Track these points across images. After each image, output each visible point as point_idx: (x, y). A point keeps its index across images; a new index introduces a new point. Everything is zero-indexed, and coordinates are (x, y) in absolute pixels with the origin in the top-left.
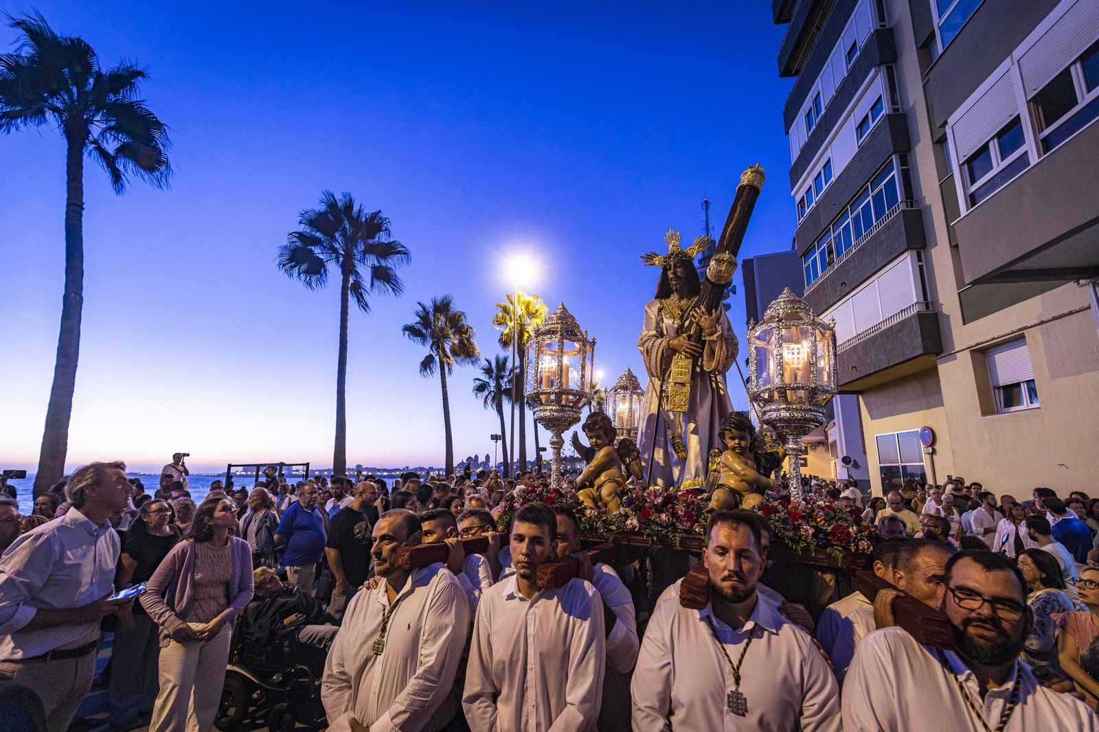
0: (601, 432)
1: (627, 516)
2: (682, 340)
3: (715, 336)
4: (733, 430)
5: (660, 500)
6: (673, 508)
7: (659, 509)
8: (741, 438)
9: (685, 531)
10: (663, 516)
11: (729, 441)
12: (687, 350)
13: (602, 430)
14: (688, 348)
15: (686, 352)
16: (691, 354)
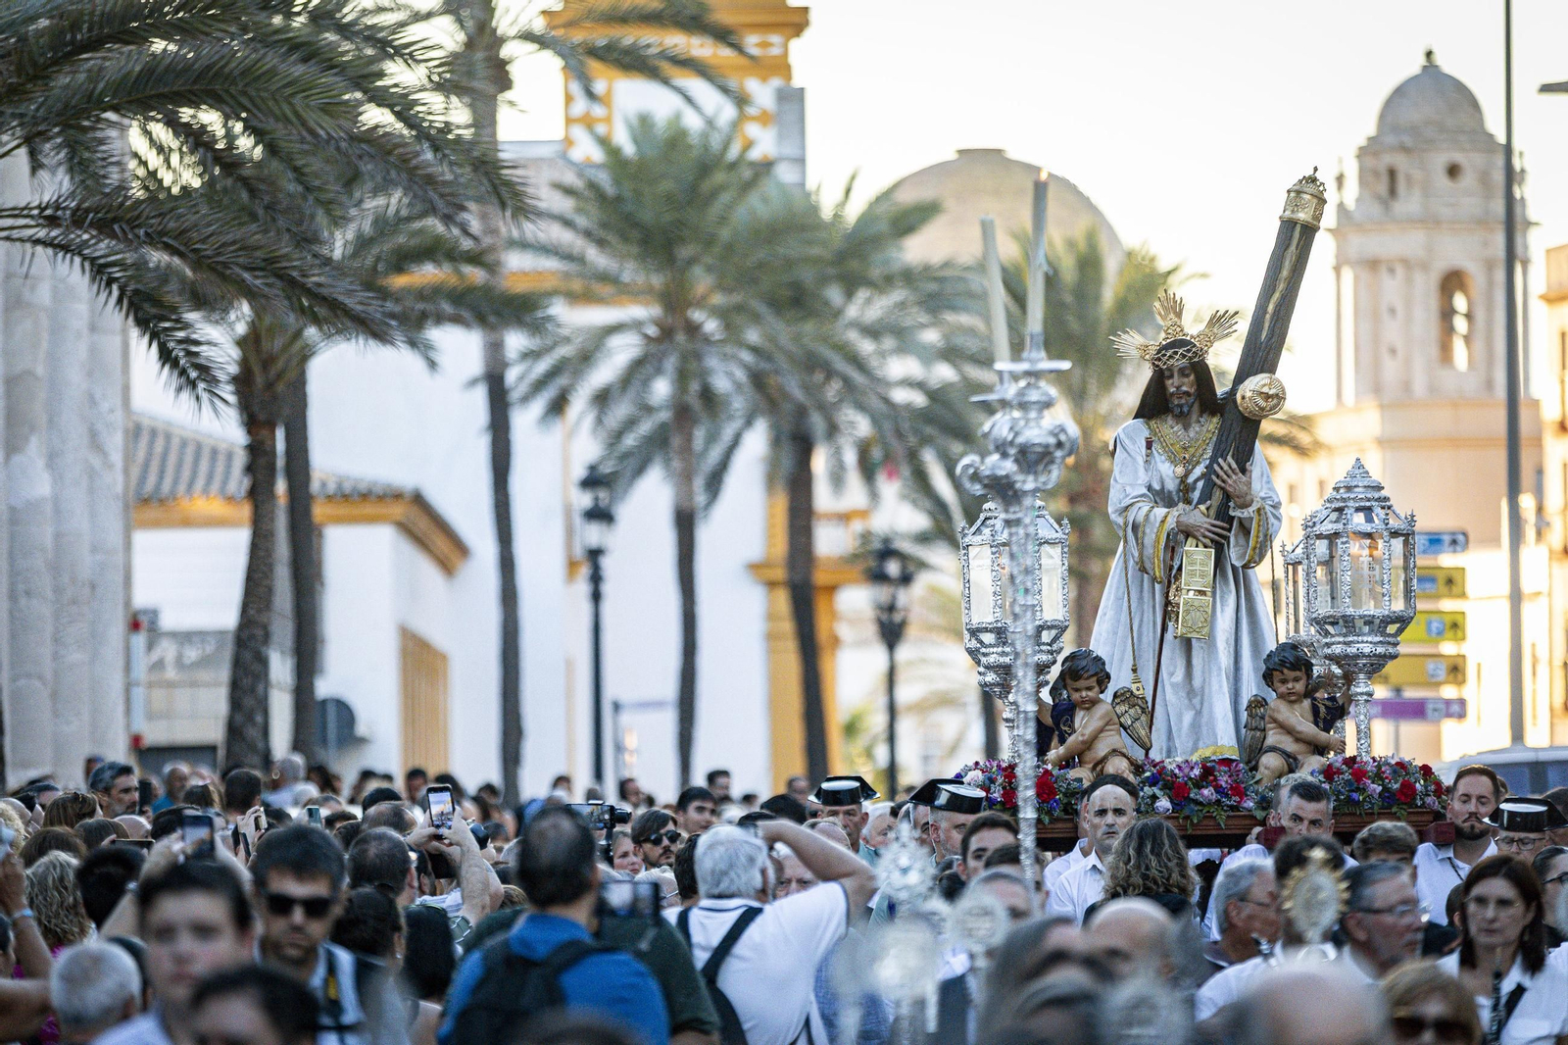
0: (1093, 681)
1: (1154, 798)
2: (1199, 517)
3: (1251, 509)
4: (1285, 671)
5: (1197, 772)
6: (1216, 779)
7: (1199, 784)
8: (1296, 680)
9: (1232, 808)
10: (1206, 792)
11: (1279, 685)
12: (1207, 533)
13: (1095, 679)
14: (1210, 531)
15: (1205, 537)
16: (1212, 541)
